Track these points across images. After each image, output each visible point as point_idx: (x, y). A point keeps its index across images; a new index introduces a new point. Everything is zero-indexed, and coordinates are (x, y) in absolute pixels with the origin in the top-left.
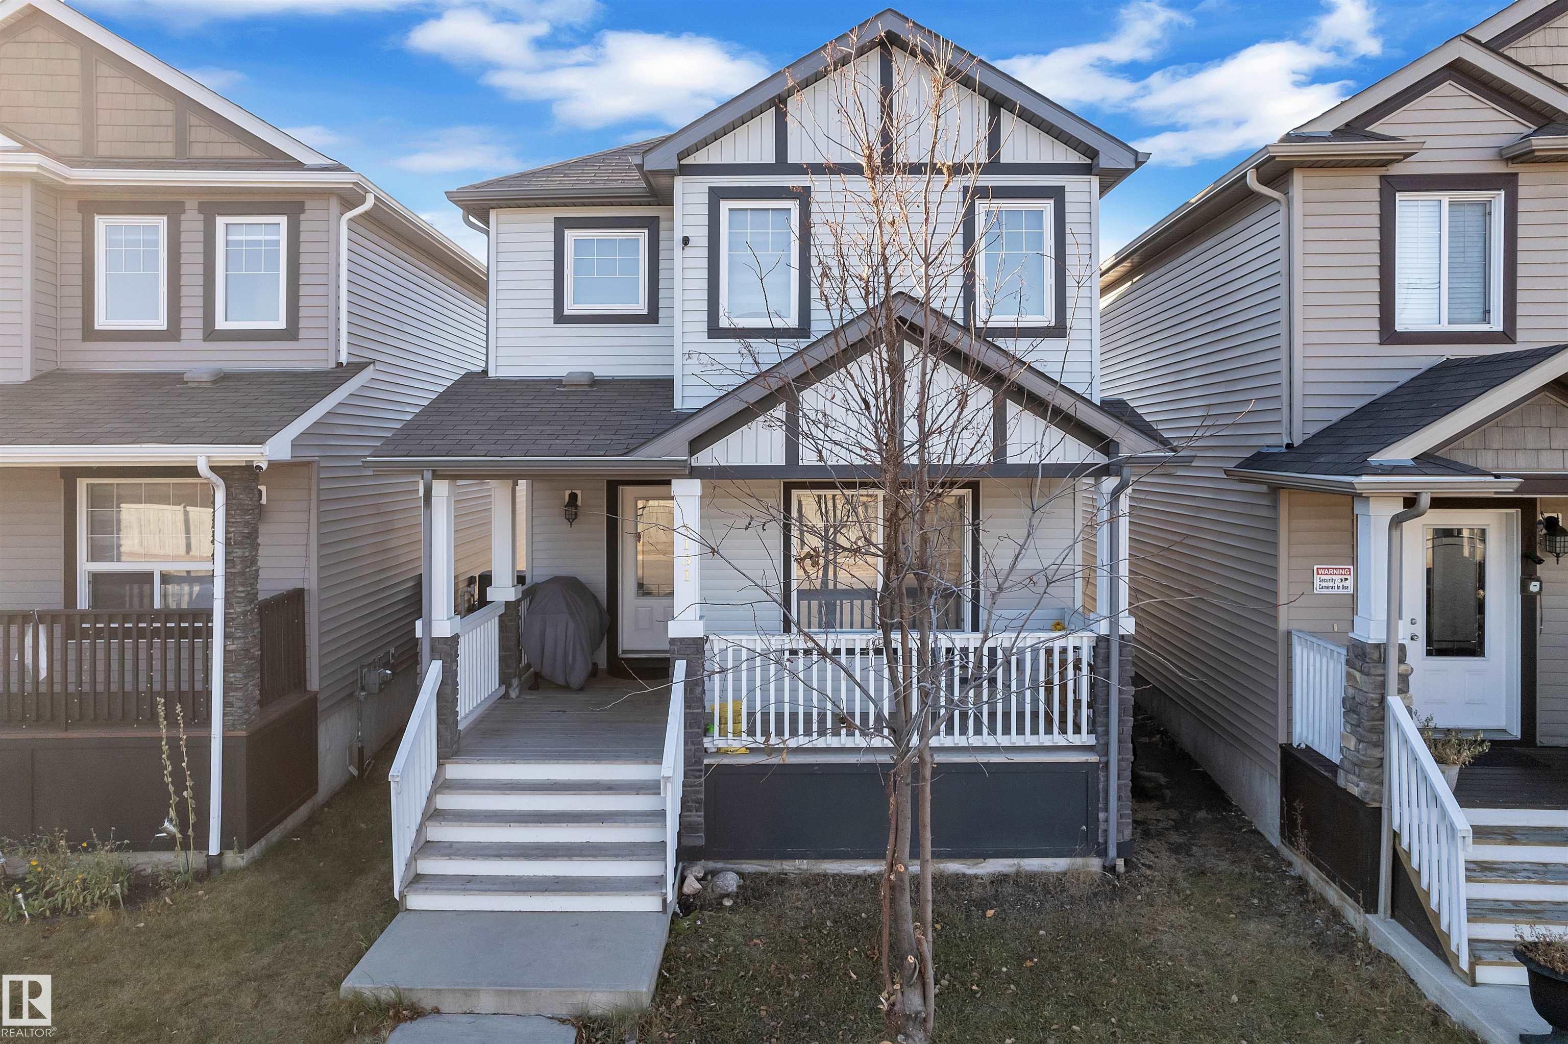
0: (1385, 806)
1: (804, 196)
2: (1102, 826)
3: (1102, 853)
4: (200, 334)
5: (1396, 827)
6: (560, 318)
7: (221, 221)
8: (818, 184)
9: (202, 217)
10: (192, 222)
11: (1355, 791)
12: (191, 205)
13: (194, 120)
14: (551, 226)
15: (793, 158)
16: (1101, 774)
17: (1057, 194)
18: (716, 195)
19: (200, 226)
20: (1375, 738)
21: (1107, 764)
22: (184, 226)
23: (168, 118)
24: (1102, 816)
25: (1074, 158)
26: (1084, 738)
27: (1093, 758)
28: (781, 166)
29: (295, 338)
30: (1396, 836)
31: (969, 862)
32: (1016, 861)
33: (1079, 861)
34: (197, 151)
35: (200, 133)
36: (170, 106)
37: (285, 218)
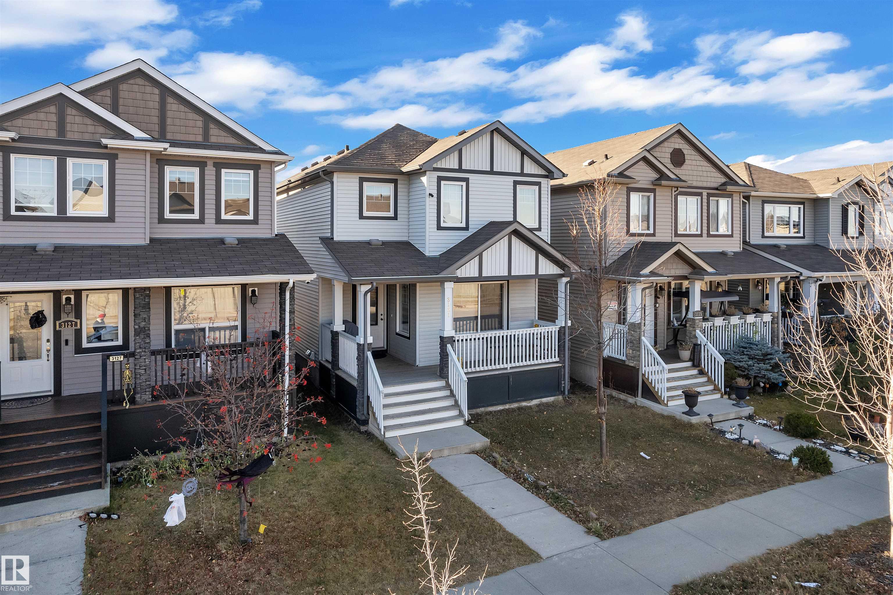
0: (640, 367)
1: (467, 180)
2: (563, 385)
3: (563, 393)
4: (214, 221)
5: (643, 373)
6: (361, 217)
7: (223, 171)
8: (472, 177)
9: (214, 169)
10: (210, 171)
11: (632, 365)
12: (210, 163)
13: (212, 126)
14: (358, 180)
15: (464, 168)
16: (563, 370)
17: (539, 184)
18: (440, 179)
19: (214, 173)
20: (638, 349)
21: (564, 366)
22: (206, 172)
23: (200, 124)
24: (563, 382)
25: (544, 173)
26: (557, 359)
27: (561, 365)
28: (460, 170)
29: (257, 223)
30: (644, 375)
31: (528, 402)
32: (540, 400)
33: (556, 397)
34: (213, 139)
35: (214, 131)
36: (201, 119)
37: (253, 171)
